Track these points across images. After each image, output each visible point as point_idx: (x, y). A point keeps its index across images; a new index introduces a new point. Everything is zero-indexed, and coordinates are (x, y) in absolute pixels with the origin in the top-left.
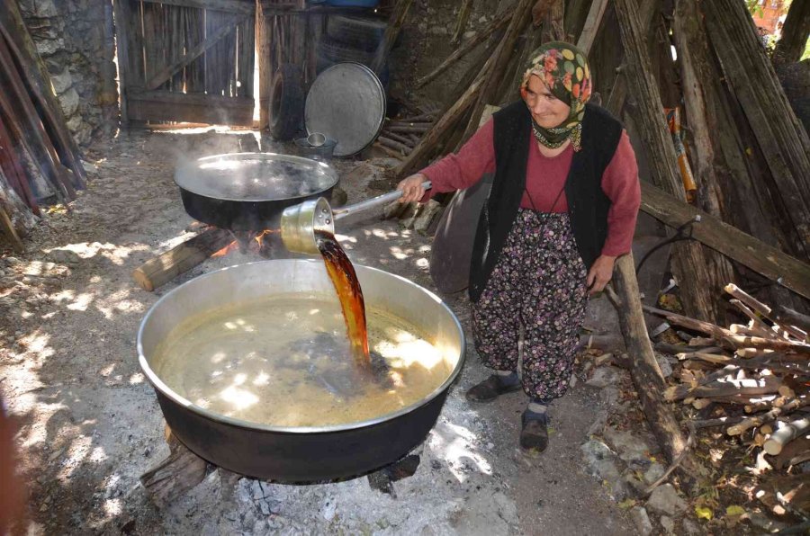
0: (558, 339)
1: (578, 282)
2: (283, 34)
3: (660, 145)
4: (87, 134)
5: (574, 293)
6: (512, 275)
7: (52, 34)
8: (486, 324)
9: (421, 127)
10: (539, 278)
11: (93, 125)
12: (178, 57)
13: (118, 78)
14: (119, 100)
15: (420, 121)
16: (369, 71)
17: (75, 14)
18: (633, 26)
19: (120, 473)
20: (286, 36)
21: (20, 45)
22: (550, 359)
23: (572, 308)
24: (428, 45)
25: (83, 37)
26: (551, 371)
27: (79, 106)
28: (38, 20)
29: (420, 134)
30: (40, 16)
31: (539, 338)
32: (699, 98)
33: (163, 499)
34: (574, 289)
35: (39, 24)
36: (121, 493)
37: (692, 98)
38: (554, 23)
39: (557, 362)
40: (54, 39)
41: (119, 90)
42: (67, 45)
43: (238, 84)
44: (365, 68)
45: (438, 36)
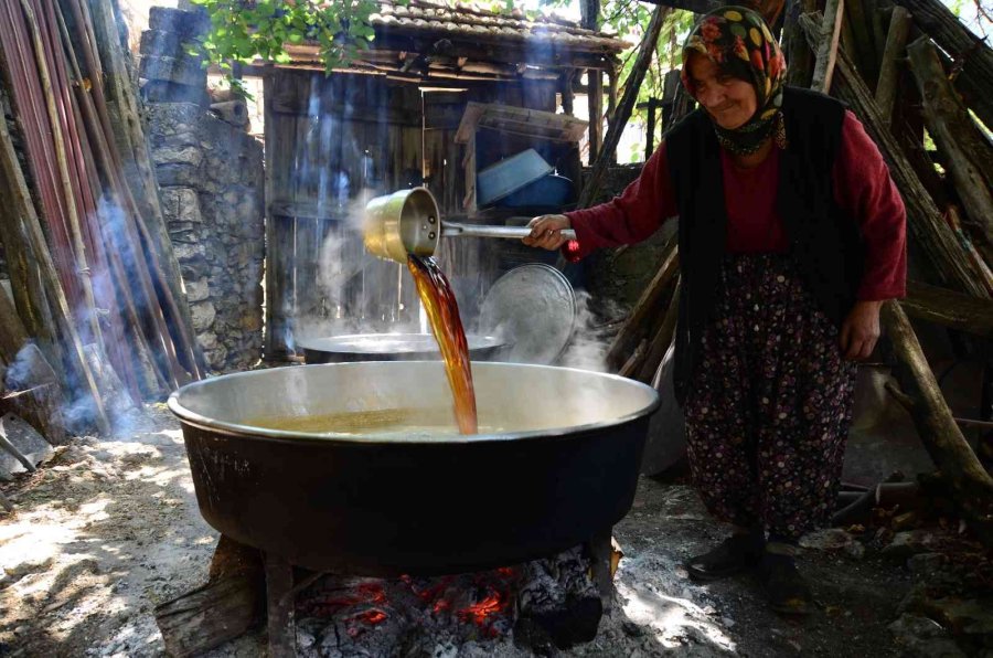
0: (812, 434)
1: (829, 342)
2: (454, 249)
3: (934, 236)
4: (221, 356)
5: (826, 360)
6: (731, 364)
7: (193, 239)
8: (706, 447)
10: (773, 350)
13: (264, 304)
14: (264, 329)
16: (554, 270)
17: (221, 226)
18: (867, 110)
19: (136, 625)
20: (457, 251)
22: (807, 472)
23: (826, 383)
25: (228, 252)
26: (812, 491)
27: (214, 323)
28: (179, 223)
30: (182, 219)
31: (784, 439)
32: (980, 184)
33: (181, 641)
34: (824, 354)
35: (180, 227)
36: (127, 648)
37: (969, 186)
39: (818, 475)
40: (194, 243)
41: (264, 318)
42: (208, 254)
43: (401, 307)
44: (547, 267)
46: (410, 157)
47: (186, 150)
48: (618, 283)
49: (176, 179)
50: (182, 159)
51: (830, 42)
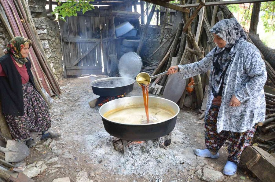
7: (49, 53)
9: (153, 68)
11: (58, 77)
12: (80, 56)
13: (63, 64)
14: (64, 70)
15: (153, 66)
16: (136, 54)
17: (53, 47)
20: (110, 47)
21: (44, 55)
24: (152, 45)
25: (55, 53)
29: (154, 70)
30: (46, 48)
35: (46, 50)
38: (189, 31)
41: (63, 67)
42: (52, 55)
43: (97, 62)
44: (135, 53)
45: (155, 42)
46: (97, 24)
47: (44, 30)
48: (151, 55)
49: (43, 38)
50: (44, 33)
51: (202, 14)
